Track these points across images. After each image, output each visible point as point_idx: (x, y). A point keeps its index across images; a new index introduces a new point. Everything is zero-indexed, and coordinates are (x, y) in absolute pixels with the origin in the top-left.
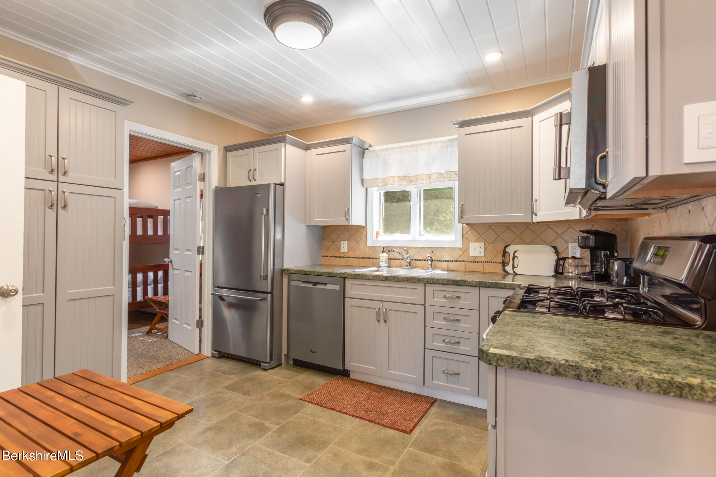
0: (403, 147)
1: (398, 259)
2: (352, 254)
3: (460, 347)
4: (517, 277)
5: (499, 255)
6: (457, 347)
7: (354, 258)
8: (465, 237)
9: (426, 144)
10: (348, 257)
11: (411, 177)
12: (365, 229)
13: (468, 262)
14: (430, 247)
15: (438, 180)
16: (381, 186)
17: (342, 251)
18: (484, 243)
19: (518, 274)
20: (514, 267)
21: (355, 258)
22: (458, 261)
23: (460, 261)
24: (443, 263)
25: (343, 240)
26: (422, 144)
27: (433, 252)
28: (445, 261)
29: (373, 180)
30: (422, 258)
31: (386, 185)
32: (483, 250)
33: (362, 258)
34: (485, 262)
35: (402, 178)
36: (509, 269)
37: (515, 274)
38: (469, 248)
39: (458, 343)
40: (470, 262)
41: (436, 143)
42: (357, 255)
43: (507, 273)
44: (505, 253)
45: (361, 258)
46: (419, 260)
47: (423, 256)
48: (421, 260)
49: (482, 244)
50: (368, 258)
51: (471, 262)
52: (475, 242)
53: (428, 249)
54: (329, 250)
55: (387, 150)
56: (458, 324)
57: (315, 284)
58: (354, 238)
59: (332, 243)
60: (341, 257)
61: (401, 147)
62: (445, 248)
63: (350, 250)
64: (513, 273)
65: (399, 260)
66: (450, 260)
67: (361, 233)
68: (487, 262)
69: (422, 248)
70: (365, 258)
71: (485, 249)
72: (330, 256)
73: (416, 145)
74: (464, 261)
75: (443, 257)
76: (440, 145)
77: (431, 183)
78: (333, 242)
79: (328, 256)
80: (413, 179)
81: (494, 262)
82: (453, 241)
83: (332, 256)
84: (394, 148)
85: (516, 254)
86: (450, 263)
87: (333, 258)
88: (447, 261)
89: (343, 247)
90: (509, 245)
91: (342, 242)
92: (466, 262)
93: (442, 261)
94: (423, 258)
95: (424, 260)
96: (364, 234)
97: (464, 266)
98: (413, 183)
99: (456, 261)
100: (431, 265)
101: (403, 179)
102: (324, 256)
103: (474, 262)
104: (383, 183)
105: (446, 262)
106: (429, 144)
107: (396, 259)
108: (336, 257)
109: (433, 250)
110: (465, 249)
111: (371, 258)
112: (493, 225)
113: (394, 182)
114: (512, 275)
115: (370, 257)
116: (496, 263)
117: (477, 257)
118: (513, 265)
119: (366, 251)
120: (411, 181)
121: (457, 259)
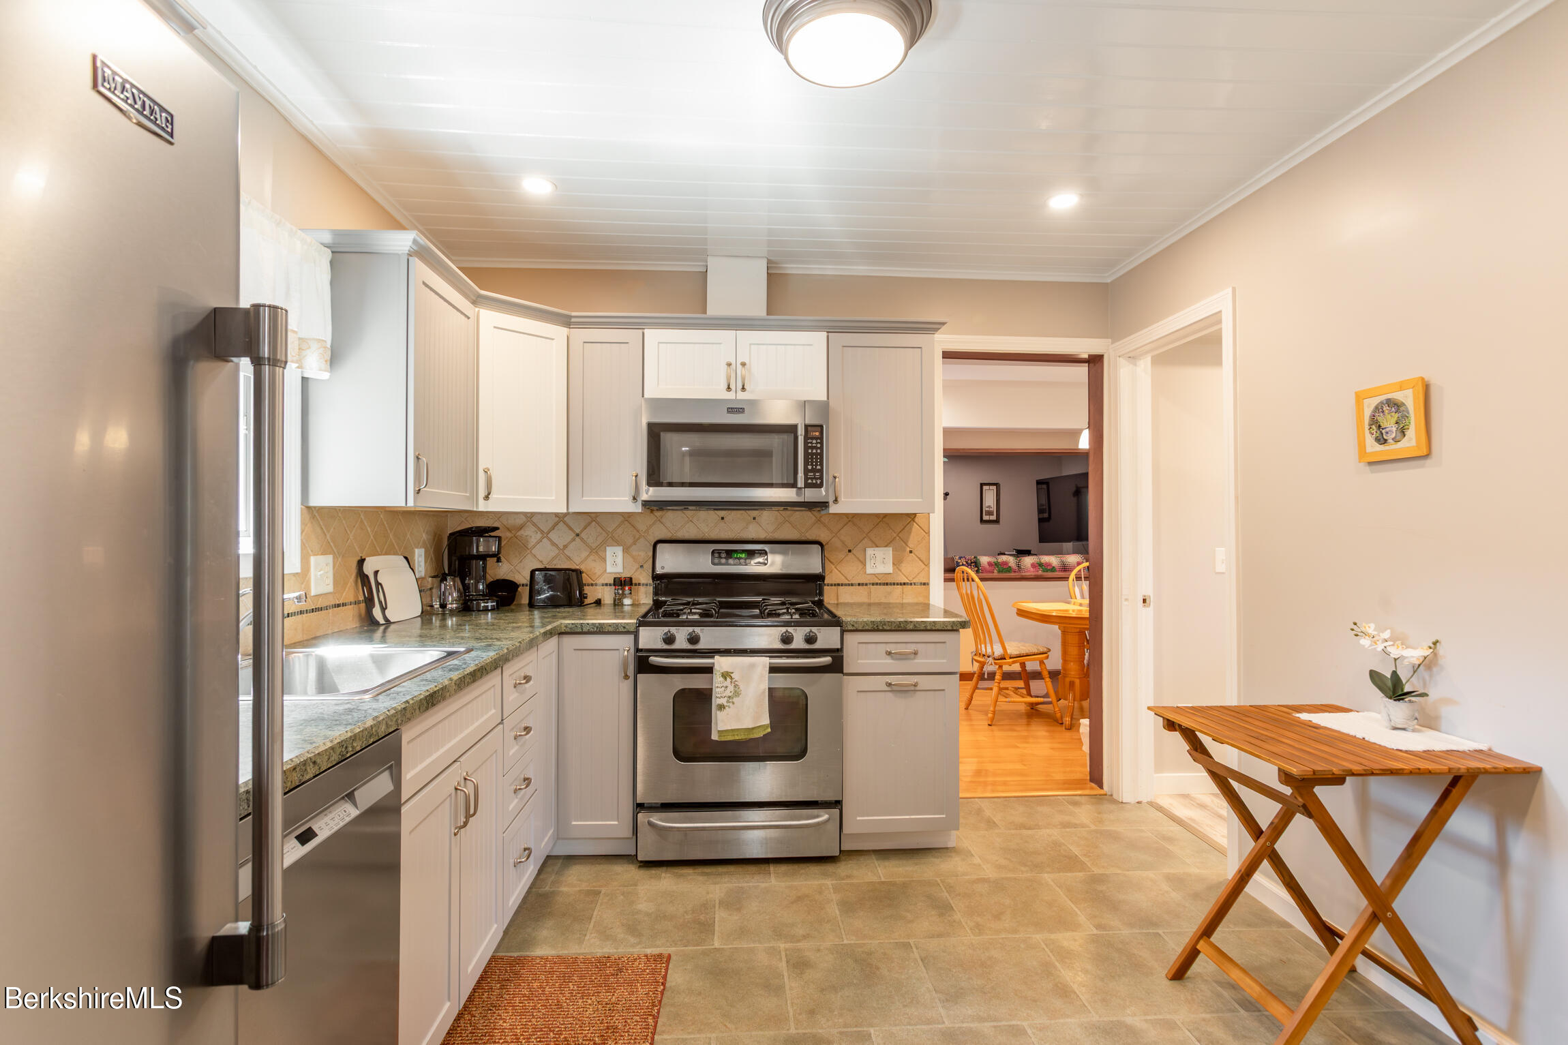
5: (353, 583)
8: (304, 541)
18: (331, 555)
19: (391, 620)
20: (383, 609)
32: (331, 574)
34: (336, 606)
36: (377, 614)
37: (388, 622)
38: (310, 570)
44: (362, 577)
49: (329, 559)
52: (317, 554)
64: (384, 621)
71: (334, 571)
85: (378, 579)
90: (364, 559)
110: (305, 575)
117: (323, 594)
118: (380, 602)
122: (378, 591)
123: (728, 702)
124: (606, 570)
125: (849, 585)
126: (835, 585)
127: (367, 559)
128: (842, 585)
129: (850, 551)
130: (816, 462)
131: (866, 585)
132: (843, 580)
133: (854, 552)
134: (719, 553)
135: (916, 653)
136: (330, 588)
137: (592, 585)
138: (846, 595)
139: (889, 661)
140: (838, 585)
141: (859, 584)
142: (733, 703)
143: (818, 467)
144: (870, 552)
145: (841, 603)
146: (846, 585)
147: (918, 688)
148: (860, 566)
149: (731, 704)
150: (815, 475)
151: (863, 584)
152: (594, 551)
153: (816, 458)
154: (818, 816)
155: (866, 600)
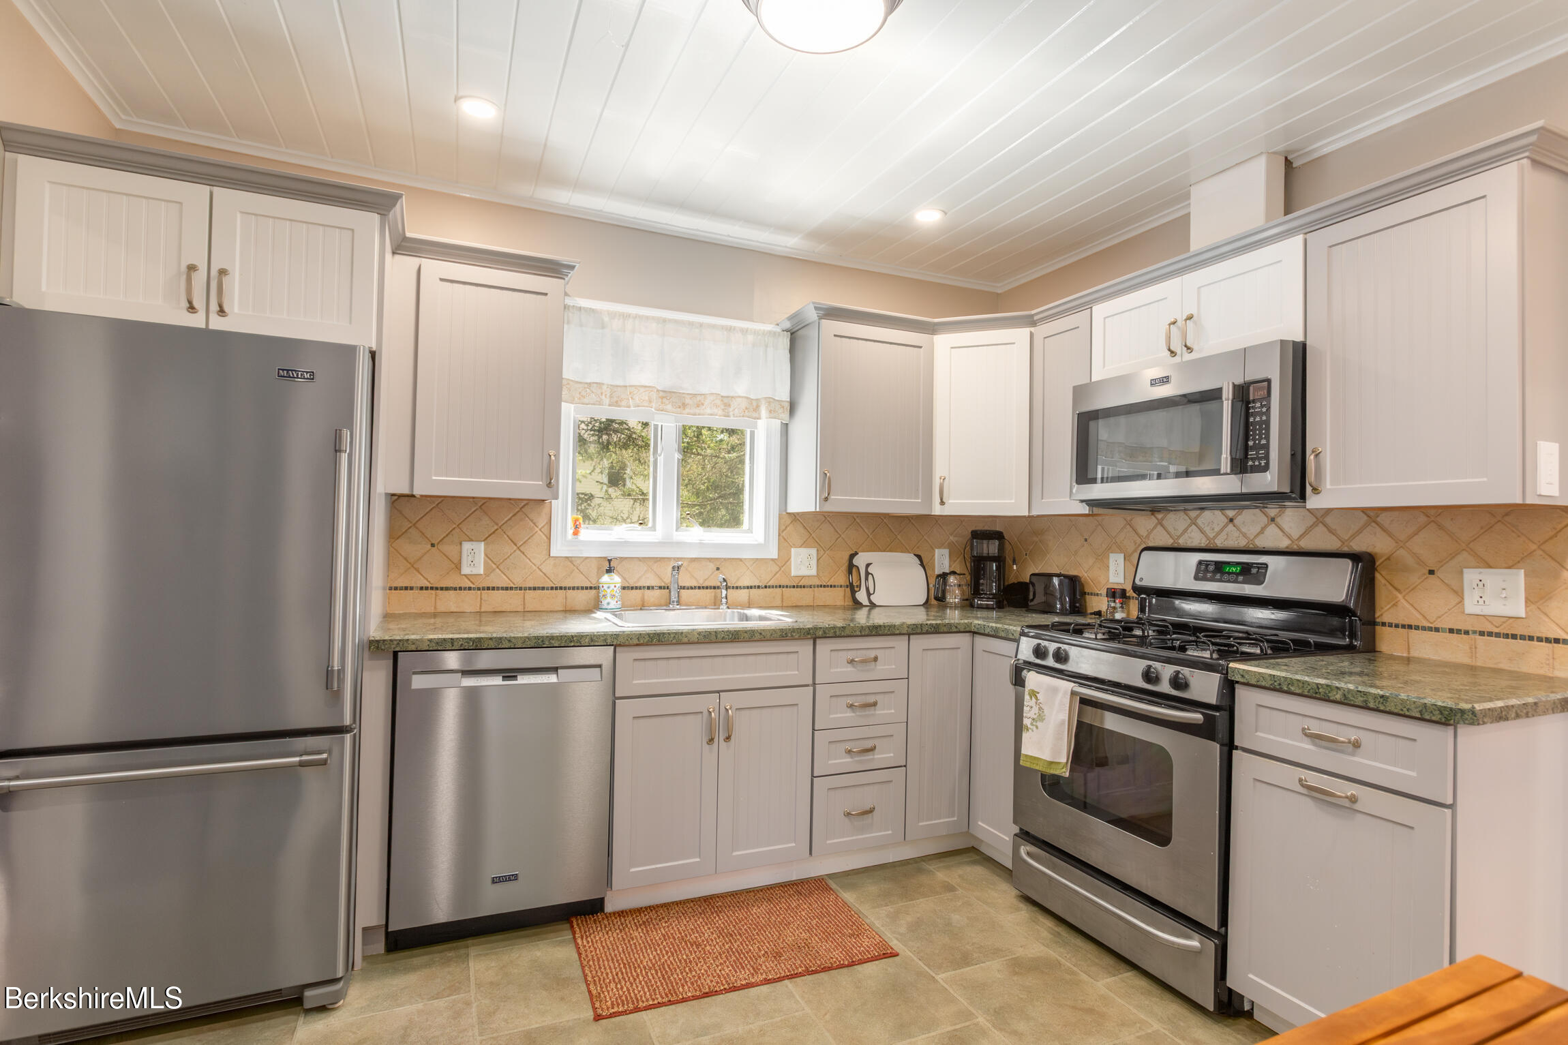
0: (670, 321)
1: (636, 588)
2: (499, 579)
3: (876, 756)
4: (876, 611)
5: (840, 571)
6: (872, 757)
7: (507, 589)
8: (783, 537)
9: (723, 328)
10: (488, 589)
11: (684, 395)
12: (546, 510)
13: (787, 587)
14: (712, 558)
15: (747, 413)
16: (607, 404)
17: (466, 570)
18: (816, 549)
19: (877, 604)
20: (869, 594)
21: (511, 588)
22: (769, 587)
23: (773, 587)
24: (739, 591)
25: (471, 540)
26: (714, 326)
27: (718, 569)
28: (744, 588)
29: (586, 386)
30: (694, 584)
31: (616, 404)
32: (814, 562)
33: (535, 589)
34: (818, 586)
35: (661, 394)
36: (862, 596)
37: (873, 606)
38: (790, 558)
39: (872, 749)
40: (790, 587)
41: (744, 332)
42: (518, 582)
43: (857, 604)
44: (851, 567)
45: (530, 589)
46: (688, 589)
47: (696, 579)
48: (692, 588)
49: (813, 552)
50: (552, 588)
51: (794, 587)
52: (800, 547)
53: (709, 563)
54: (418, 570)
55: (625, 317)
56: (873, 712)
57: (510, 673)
58: (510, 533)
59: (429, 546)
60: (460, 589)
61: (665, 321)
62: (745, 559)
63: (494, 566)
64: (869, 604)
65: (638, 591)
66: (753, 585)
67: (532, 521)
68: (821, 586)
69: (694, 561)
70: (543, 588)
71: (818, 560)
72: (421, 588)
73: (701, 325)
74: (780, 586)
75: (738, 580)
76: (750, 338)
77: (728, 416)
78: (433, 545)
79: (412, 588)
80: (688, 401)
81: (831, 586)
82: (759, 545)
83: (429, 585)
84: (647, 318)
85: (870, 570)
86: (753, 590)
87: (433, 592)
88: (748, 588)
89: (470, 558)
90: (856, 554)
91: (467, 546)
92: (783, 587)
93: (737, 588)
94: (697, 581)
95: (699, 588)
96: (542, 522)
97: (781, 594)
98: (687, 410)
99: (766, 587)
100: (726, 599)
101: (666, 397)
102: (396, 589)
103: (797, 587)
104: (611, 397)
105: (746, 590)
106: (730, 329)
107: (632, 588)
108: (442, 589)
109: (718, 564)
110: (783, 561)
111: (561, 588)
112: (831, 514)
113: (650, 402)
114: (868, 608)
115: (558, 585)
116: (835, 586)
117: (804, 576)
118: (867, 589)
119: (548, 568)
120: (684, 405)
121: (767, 581)
122: (867, 579)
123: (1032, 724)
124: (1108, 581)
125: (1430, 629)
126: (1403, 626)
127: (860, 554)
128: (1417, 628)
129: (1431, 572)
130: (1260, 435)
131: (1467, 633)
132: (1416, 619)
133: (1438, 574)
134: (1207, 565)
135: (1356, 745)
136: (813, 572)
137: (1097, 595)
138: (1425, 647)
139: (1307, 745)
140: (1410, 627)
141: (1451, 631)
142: (1037, 727)
143: (1263, 442)
144: (1471, 576)
145: (1420, 661)
146: (1424, 629)
147: (1357, 806)
148: (1454, 600)
149: (1034, 728)
150: (1257, 453)
151: (1459, 632)
152: (1100, 558)
153: (1261, 430)
154: (1188, 937)
155: (1466, 660)
